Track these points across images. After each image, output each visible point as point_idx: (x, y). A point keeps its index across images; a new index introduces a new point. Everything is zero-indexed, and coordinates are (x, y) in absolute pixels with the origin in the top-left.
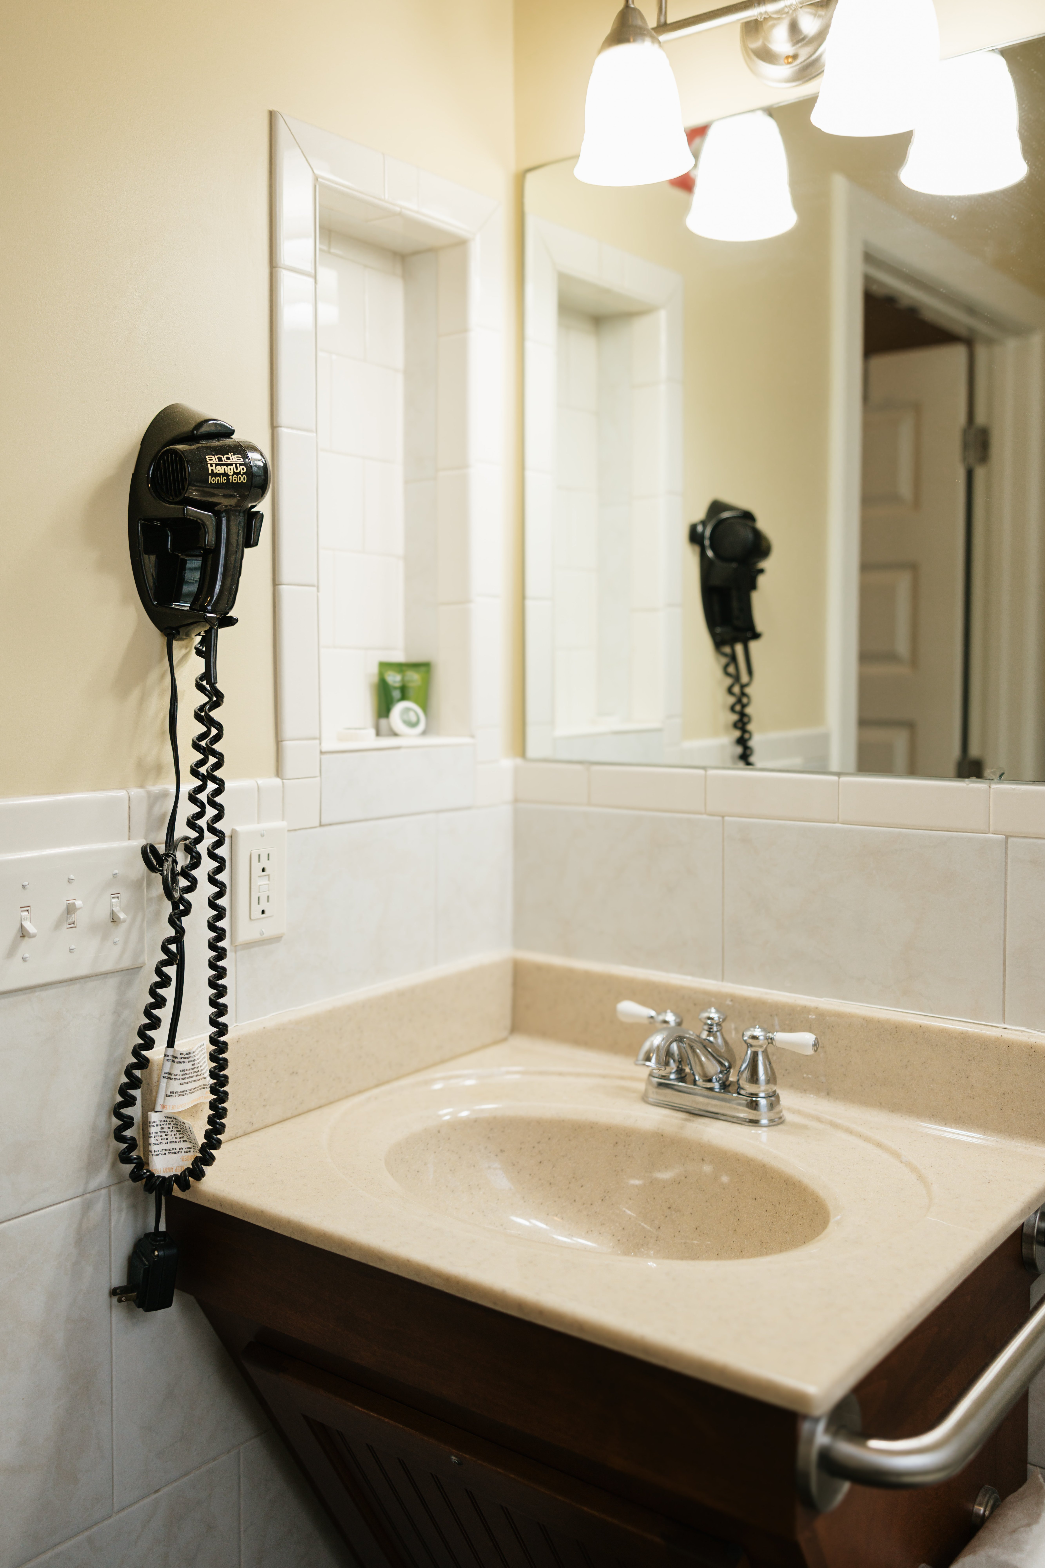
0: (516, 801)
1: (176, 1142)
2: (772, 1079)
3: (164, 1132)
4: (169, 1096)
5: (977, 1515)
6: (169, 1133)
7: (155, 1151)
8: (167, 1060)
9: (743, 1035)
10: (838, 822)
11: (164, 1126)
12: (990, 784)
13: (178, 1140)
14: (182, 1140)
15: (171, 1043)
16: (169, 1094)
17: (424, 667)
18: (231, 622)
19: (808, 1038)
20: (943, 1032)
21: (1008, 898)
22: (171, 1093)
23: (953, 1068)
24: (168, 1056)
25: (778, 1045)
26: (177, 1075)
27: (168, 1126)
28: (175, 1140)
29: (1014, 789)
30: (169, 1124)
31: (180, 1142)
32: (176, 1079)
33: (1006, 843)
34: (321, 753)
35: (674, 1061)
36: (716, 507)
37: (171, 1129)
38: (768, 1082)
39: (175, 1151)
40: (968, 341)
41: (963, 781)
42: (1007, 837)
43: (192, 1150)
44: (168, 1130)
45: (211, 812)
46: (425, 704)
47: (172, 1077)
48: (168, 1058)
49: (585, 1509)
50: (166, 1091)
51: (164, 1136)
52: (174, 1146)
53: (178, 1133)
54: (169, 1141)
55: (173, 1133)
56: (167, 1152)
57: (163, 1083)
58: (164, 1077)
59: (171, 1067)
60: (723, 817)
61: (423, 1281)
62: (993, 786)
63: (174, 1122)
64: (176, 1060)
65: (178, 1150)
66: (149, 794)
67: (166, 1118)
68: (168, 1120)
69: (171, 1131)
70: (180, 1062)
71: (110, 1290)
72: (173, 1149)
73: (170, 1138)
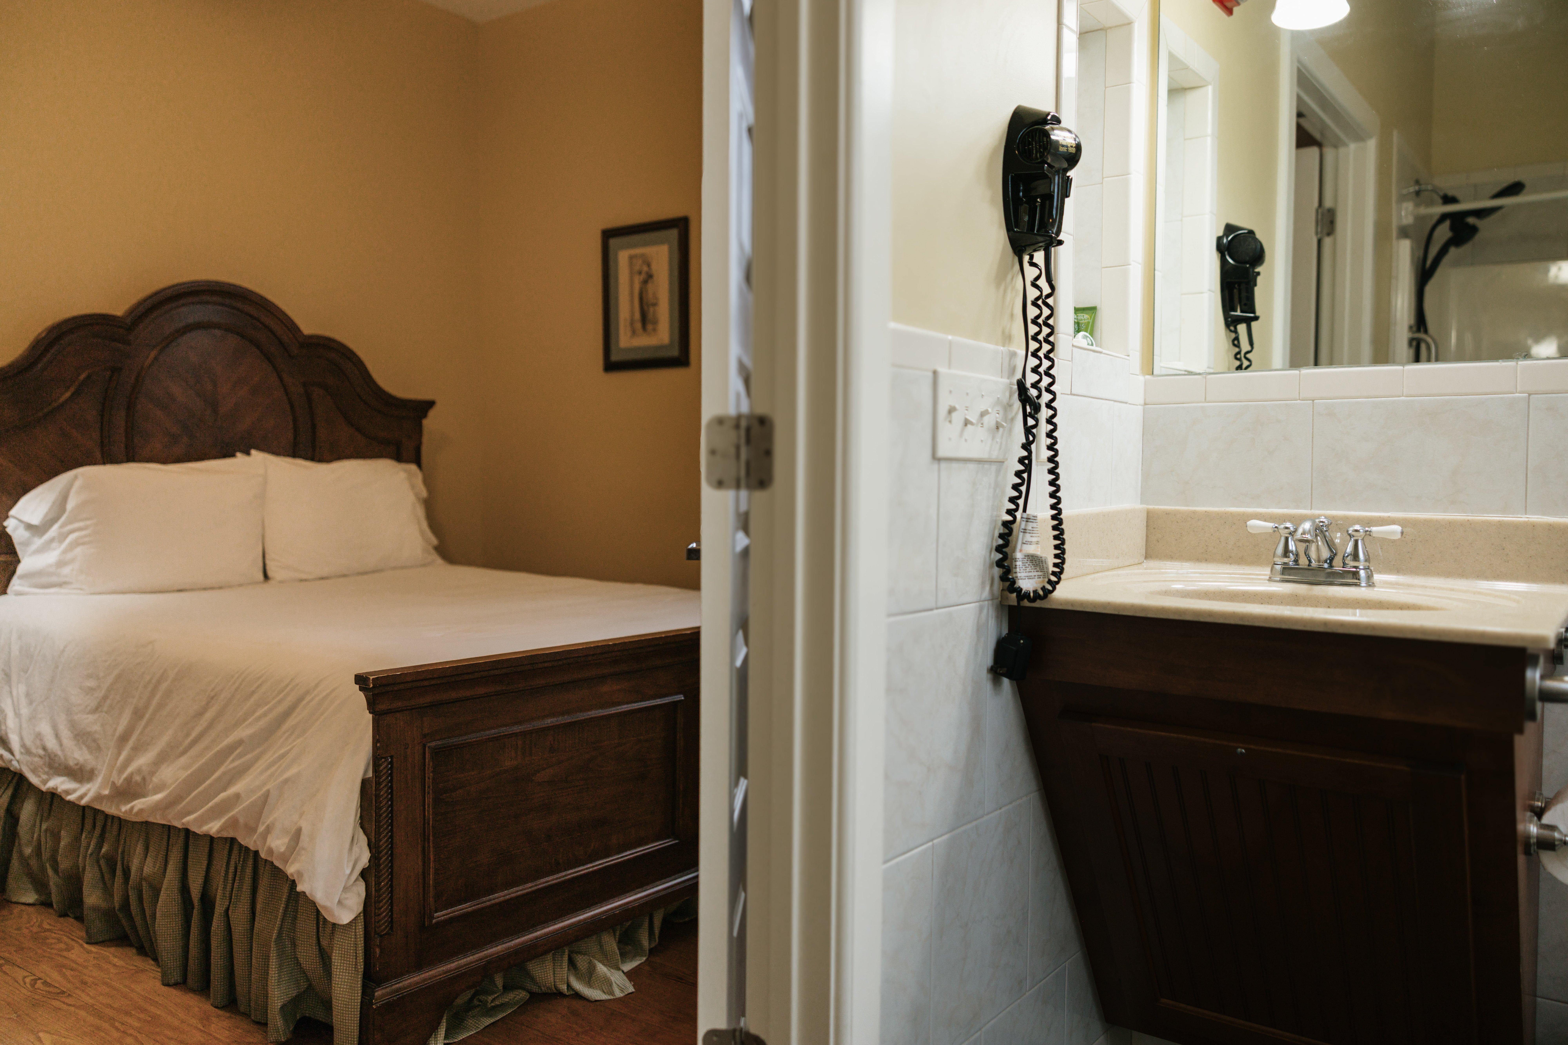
0: (1145, 404)
1: (1031, 572)
2: (1367, 560)
3: (1024, 565)
4: (1025, 544)
5: (1538, 807)
6: (1027, 566)
7: (1020, 577)
8: (1023, 521)
9: (1348, 531)
10: (1403, 396)
11: (1024, 562)
12: (1517, 361)
13: (1032, 571)
14: (1035, 570)
15: (1025, 510)
16: (1025, 542)
17: (1092, 310)
18: (1060, 243)
19: (1397, 528)
20: (1484, 522)
21: (1530, 434)
22: (1026, 541)
23: (1492, 544)
24: (1024, 518)
25: (1374, 535)
26: (1030, 530)
27: (1026, 561)
28: (1031, 570)
29: (1535, 364)
30: (1027, 560)
31: (1034, 571)
32: (1030, 533)
33: (1529, 399)
34: (1073, 345)
35: (1293, 555)
36: (1230, 228)
37: (1028, 563)
38: (1366, 561)
39: (1031, 577)
40: (1319, 145)
41: (1498, 361)
42: (1530, 395)
43: (1042, 577)
44: (1027, 564)
45: (1046, 364)
46: (1092, 334)
47: (1027, 531)
48: (1023, 519)
49: (1348, 760)
50: (1023, 540)
51: (1024, 568)
52: (1030, 574)
53: (1033, 566)
54: (1027, 571)
55: (1029, 566)
56: (1026, 578)
57: (1021, 534)
58: (1021, 532)
59: (1026, 525)
60: (1313, 400)
61: (1247, 623)
62: (1520, 363)
63: (1031, 559)
64: (1029, 520)
65: (1033, 577)
66: (1009, 351)
67: (1025, 556)
68: (1026, 557)
69: (1029, 565)
70: (1032, 522)
71: (987, 669)
72: (1030, 576)
73: (1027, 569)
